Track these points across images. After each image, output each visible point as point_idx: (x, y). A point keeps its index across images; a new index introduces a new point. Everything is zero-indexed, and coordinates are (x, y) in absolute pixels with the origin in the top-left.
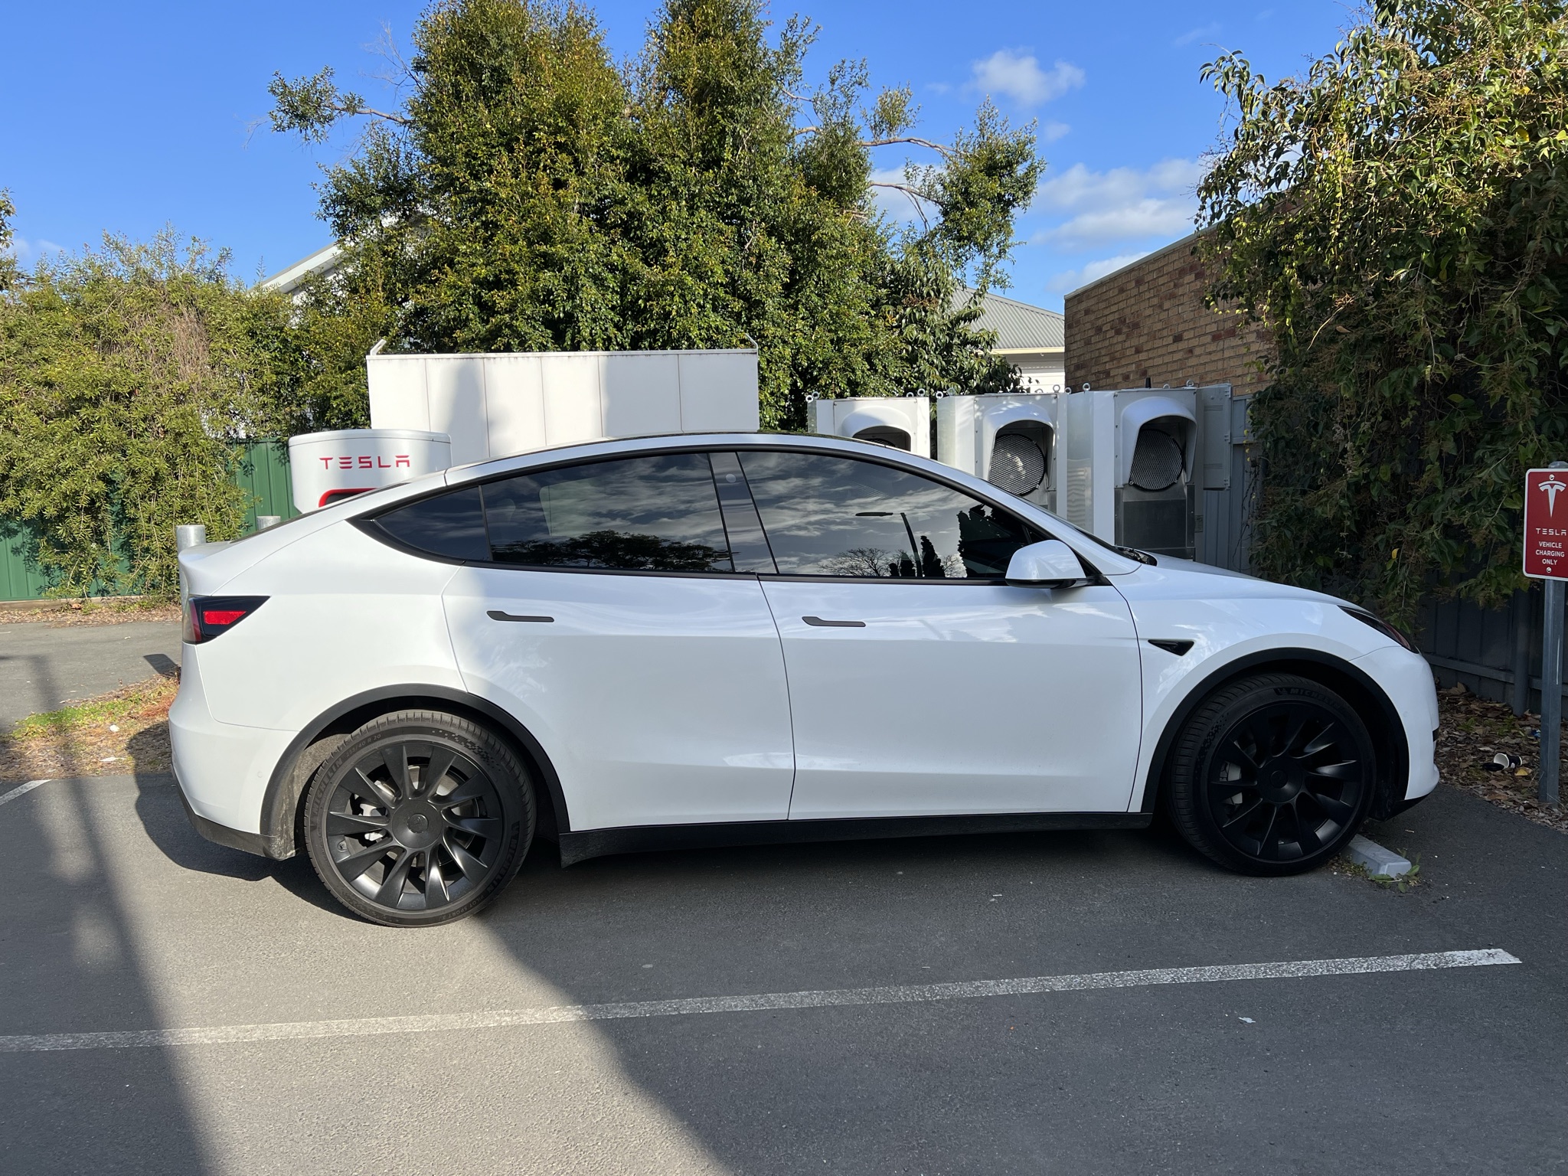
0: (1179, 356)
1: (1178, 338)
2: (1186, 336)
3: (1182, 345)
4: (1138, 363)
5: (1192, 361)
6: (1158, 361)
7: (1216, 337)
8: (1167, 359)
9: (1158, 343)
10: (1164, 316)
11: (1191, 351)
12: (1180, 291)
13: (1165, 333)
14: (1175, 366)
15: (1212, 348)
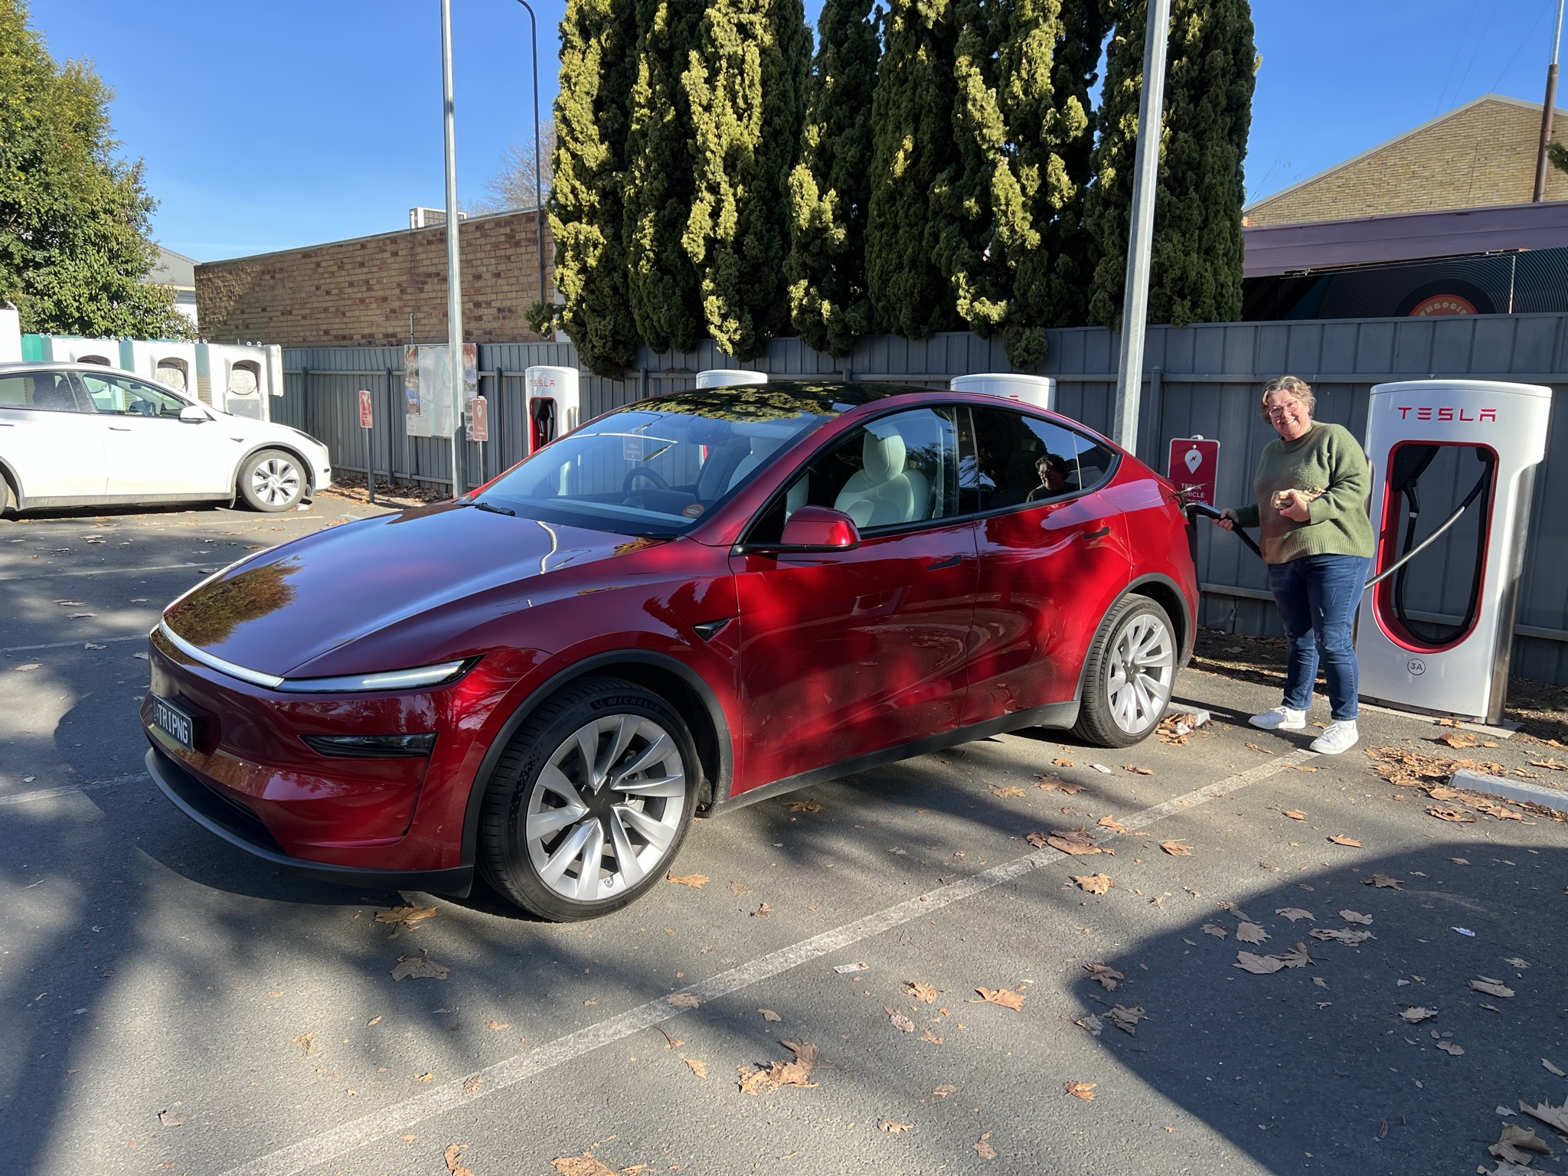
0: (265, 320)
1: (264, 310)
2: (268, 309)
3: (266, 314)
4: (244, 320)
5: (272, 324)
6: (255, 321)
7: (283, 314)
8: (259, 320)
9: (254, 310)
10: (255, 295)
11: (271, 318)
12: (263, 283)
13: (257, 305)
14: (263, 326)
15: (281, 319)
